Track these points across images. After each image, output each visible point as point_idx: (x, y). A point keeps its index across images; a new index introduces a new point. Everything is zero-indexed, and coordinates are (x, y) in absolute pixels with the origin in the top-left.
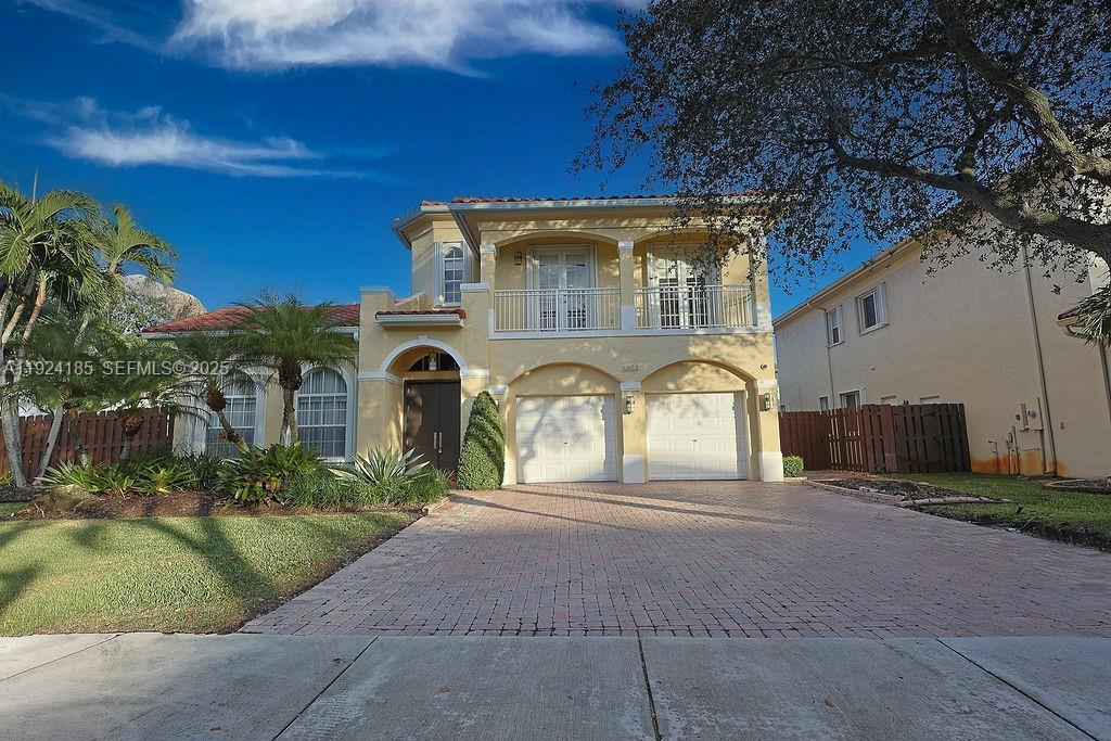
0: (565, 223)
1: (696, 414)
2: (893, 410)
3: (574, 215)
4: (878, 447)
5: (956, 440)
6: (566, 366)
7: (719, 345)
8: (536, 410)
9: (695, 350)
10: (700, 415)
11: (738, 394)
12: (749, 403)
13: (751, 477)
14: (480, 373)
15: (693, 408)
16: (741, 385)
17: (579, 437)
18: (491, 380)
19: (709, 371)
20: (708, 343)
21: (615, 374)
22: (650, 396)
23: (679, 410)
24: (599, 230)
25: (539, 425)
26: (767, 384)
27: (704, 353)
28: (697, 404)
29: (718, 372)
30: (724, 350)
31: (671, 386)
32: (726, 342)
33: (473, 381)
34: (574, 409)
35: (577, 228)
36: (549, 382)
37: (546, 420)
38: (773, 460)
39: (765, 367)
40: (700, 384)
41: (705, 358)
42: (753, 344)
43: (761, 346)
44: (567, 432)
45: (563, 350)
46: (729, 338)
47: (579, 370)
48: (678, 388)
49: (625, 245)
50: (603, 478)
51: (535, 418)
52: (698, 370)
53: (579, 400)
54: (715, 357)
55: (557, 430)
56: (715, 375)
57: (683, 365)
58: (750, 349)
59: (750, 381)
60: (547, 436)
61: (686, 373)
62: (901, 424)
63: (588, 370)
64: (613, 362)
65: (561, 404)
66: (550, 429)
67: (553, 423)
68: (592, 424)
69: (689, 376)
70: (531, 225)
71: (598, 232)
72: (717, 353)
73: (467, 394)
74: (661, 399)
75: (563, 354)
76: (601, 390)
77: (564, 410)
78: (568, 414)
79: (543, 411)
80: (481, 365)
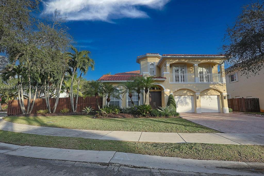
0: (184, 60)
1: (210, 99)
2: (245, 99)
3: (186, 59)
4: (242, 107)
5: (257, 106)
6: (185, 89)
7: (215, 85)
8: (178, 98)
9: (211, 86)
10: (211, 100)
11: (218, 96)
12: (221, 98)
13: (222, 112)
14: (169, 90)
15: (209, 98)
16: (219, 94)
17: (187, 103)
18: (170, 92)
19: (213, 91)
20: (213, 85)
21: (195, 91)
22: (201, 96)
23: (206, 99)
24: (191, 62)
25: (178, 101)
26: (225, 94)
27: (213, 87)
28: (210, 97)
29: (215, 91)
30: (217, 87)
31: (205, 94)
32: (217, 85)
33: (167, 92)
34: (186, 98)
35: (186, 61)
36: (181, 92)
37: (180, 100)
38: (227, 109)
39: (225, 90)
40: (211, 93)
41: (213, 88)
42: (223, 85)
43: (224, 86)
44: (184, 102)
45: (184, 86)
46: (217, 84)
47: (187, 90)
48: (207, 94)
49: (196, 65)
50: (191, 112)
51: (178, 99)
52: (211, 90)
53: (186, 96)
54: (215, 88)
55: (182, 102)
56: (214, 92)
57: (208, 90)
58: (221, 86)
59: (221, 93)
60: (180, 103)
61: (209, 91)
62: (246, 102)
63: (189, 90)
64: (194, 89)
65: (183, 97)
66: (180, 102)
67: (181, 100)
68: (189, 101)
69: (209, 92)
70: (177, 60)
71: (190, 62)
72: (215, 87)
73: (166, 94)
74: (203, 96)
75: (184, 87)
76: (192, 94)
77: (183, 98)
78: (184, 99)
79: (179, 98)
80: (169, 89)
